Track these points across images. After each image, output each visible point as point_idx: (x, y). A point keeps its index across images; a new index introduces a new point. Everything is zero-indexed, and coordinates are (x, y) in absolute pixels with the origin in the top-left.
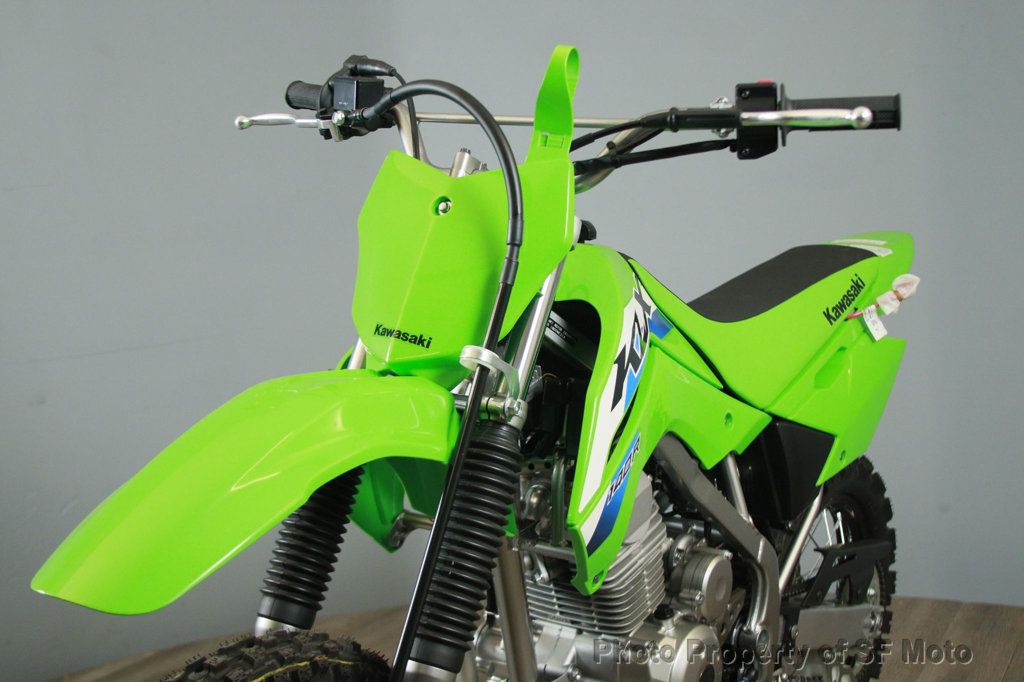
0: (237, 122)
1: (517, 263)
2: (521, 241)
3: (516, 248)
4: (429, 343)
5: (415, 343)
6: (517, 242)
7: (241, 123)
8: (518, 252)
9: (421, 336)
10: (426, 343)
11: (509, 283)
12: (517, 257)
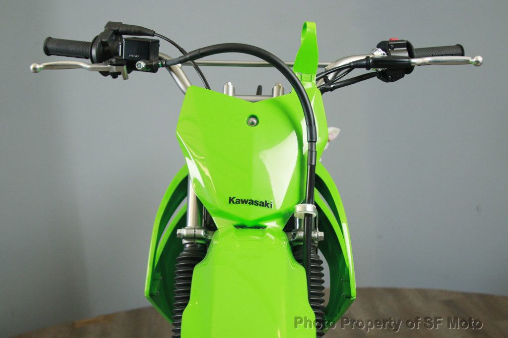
0: (32, 67)
1: (316, 152)
2: (316, 139)
3: (314, 143)
4: (271, 205)
5: (263, 206)
6: (314, 140)
7: (35, 69)
8: (315, 145)
9: (266, 201)
10: (269, 205)
11: (313, 164)
12: (315, 149)
